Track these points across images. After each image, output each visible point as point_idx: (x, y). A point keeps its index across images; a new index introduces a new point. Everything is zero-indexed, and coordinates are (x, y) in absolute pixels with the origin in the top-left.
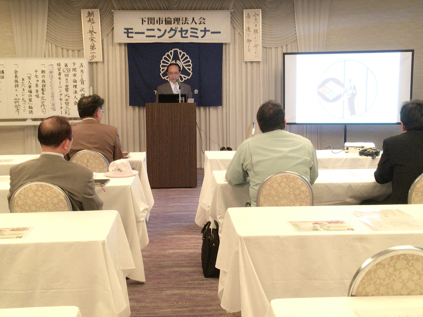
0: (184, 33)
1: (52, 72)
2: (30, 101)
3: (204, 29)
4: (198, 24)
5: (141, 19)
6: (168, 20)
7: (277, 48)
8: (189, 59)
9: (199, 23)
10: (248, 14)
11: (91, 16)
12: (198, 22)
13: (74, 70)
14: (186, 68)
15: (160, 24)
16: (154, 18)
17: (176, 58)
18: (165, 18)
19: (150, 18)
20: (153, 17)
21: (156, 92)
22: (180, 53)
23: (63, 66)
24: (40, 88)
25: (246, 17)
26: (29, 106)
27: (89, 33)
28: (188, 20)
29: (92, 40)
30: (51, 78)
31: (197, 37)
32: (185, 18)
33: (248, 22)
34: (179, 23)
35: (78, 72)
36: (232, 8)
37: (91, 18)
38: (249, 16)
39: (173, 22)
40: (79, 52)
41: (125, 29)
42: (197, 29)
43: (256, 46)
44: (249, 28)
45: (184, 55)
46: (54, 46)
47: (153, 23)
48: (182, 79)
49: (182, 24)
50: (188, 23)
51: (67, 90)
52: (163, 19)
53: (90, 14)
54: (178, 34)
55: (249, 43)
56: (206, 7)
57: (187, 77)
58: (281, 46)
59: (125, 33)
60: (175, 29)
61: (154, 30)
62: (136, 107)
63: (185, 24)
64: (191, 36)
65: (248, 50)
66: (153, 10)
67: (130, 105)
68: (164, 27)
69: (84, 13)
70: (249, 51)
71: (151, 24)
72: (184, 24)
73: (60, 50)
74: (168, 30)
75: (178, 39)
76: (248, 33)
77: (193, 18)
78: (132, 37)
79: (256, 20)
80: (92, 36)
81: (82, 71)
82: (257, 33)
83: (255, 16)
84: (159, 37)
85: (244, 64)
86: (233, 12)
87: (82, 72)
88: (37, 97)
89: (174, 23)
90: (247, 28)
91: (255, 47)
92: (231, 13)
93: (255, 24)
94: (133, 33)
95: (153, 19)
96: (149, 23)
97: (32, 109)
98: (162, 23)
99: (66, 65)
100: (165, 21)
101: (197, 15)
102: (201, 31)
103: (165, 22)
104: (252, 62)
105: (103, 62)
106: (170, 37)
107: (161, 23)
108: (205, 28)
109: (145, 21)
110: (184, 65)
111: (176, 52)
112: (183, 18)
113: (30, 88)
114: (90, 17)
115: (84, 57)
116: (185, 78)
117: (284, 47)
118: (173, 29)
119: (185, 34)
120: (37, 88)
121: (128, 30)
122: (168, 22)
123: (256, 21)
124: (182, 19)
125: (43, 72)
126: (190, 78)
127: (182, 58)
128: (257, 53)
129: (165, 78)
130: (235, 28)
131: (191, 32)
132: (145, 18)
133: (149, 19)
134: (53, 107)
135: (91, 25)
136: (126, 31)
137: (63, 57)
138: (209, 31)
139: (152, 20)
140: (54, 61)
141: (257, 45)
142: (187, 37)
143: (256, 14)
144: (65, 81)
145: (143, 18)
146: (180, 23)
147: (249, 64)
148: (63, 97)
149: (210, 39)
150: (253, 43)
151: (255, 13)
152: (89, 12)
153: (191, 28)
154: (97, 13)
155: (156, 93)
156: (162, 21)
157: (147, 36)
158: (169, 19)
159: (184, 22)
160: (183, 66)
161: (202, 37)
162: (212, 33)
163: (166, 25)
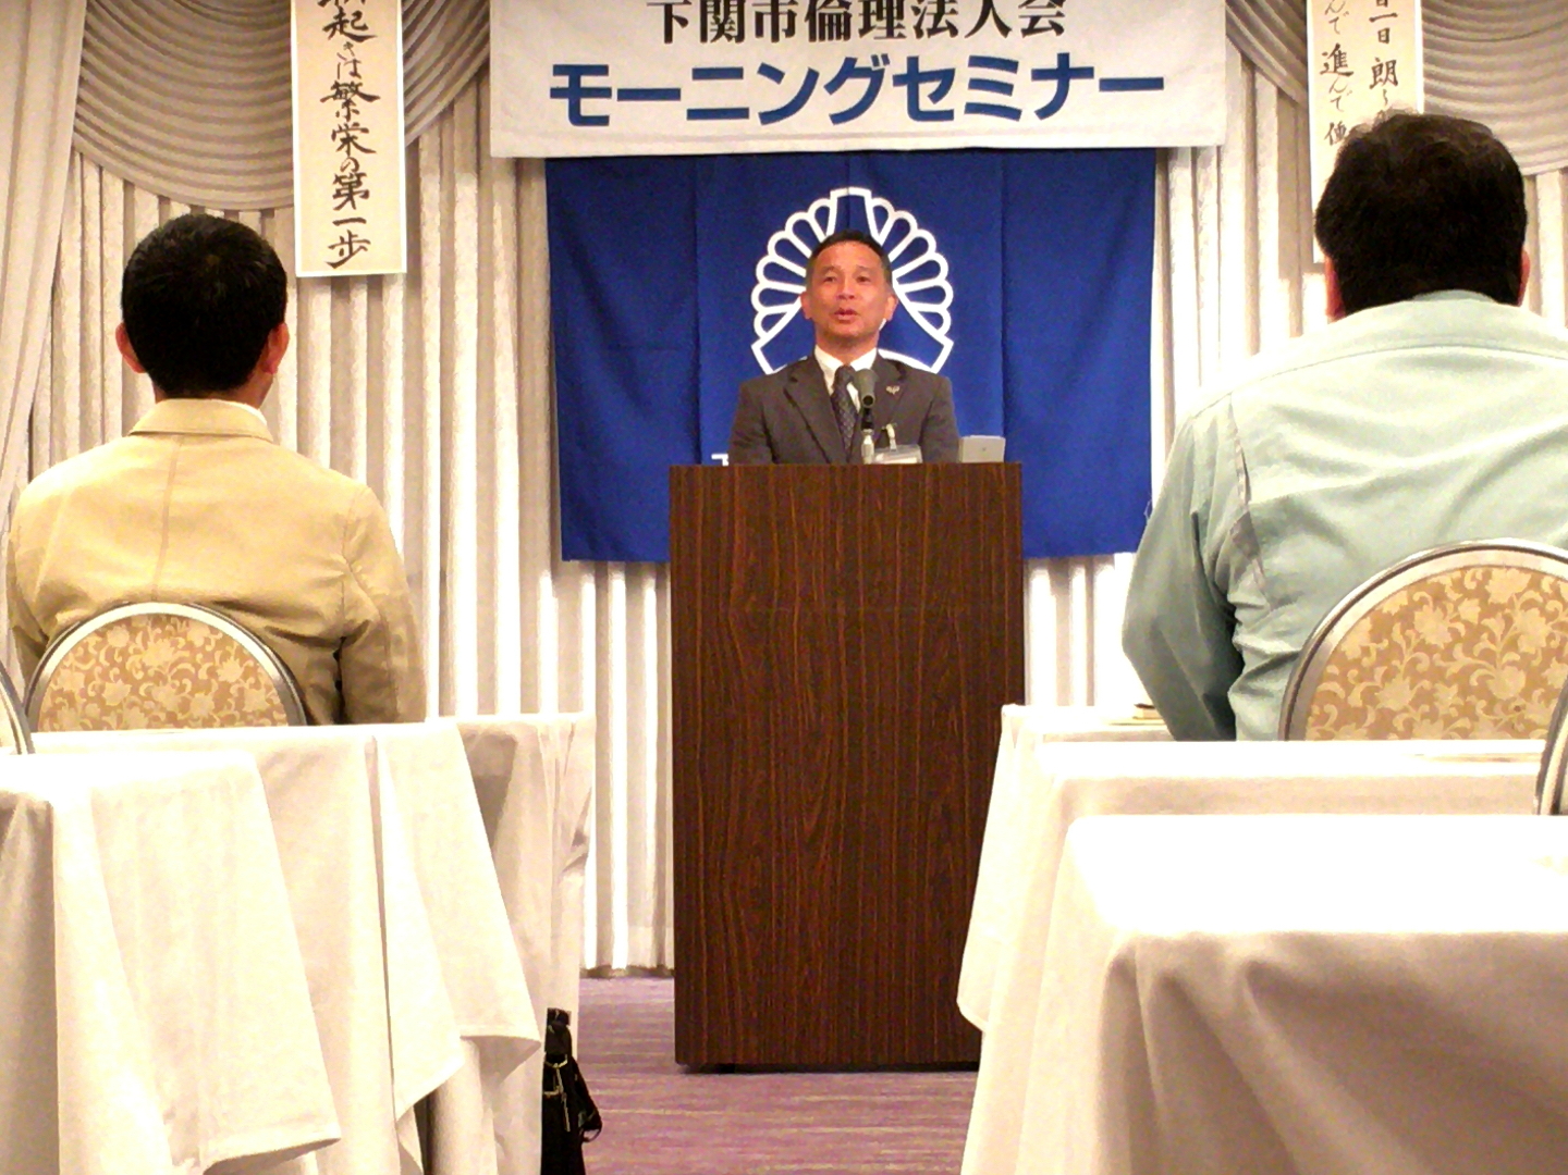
0: (927, 88)
3: (1053, 64)
4: (1016, 33)
5: (662, 8)
12: (1018, 23)
15: (775, 37)
16: (742, 4)
18: (808, 3)
19: (716, 4)
28: (953, 12)
29: (348, 141)
31: (1014, 114)
33: (1334, 16)
34: (896, 32)
37: (350, 9)
39: (857, 23)
40: (267, 220)
41: (559, 70)
42: (1011, 66)
46: (116, 189)
47: (735, 33)
49: (919, 33)
50: (954, 31)
52: (793, 8)
54: (893, 98)
59: (556, 93)
60: (874, 69)
61: (736, 73)
63: (932, 37)
64: (973, 108)
68: (800, 54)
74: (826, 76)
75: (889, 126)
76: (1332, 88)
78: (603, 121)
79: (1384, 1)
80: (348, 117)
84: (768, 117)
89: (867, 28)
90: (1325, 54)
93: (1381, 24)
95: (734, 8)
96: (711, 35)
98: (790, 32)
100: (811, 15)
102: (1039, 75)
106: (838, 118)
107: (782, 35)
108: (1064, 58)
109: (683, 22)
118: (858, 65)
119: (936, 96)
121: (579, 81)
122: (826, 24)
123: (1383, 10)
124: (915, 3)
130: (1256, 59)
131: (976, 84)
133: (710, 9)
135: (347, 54)
136: (563, 81)
138: (1087, 73)
139: (727, 11)
142: (947, 115)
146: (900, 26)
149: (1091, 123)
156: (791, 15)
157: (694, 114)
158: (834, 9)
159: (930, 25)
161: (1044, 113)
162: (1109, 85)
163: (813, 44)
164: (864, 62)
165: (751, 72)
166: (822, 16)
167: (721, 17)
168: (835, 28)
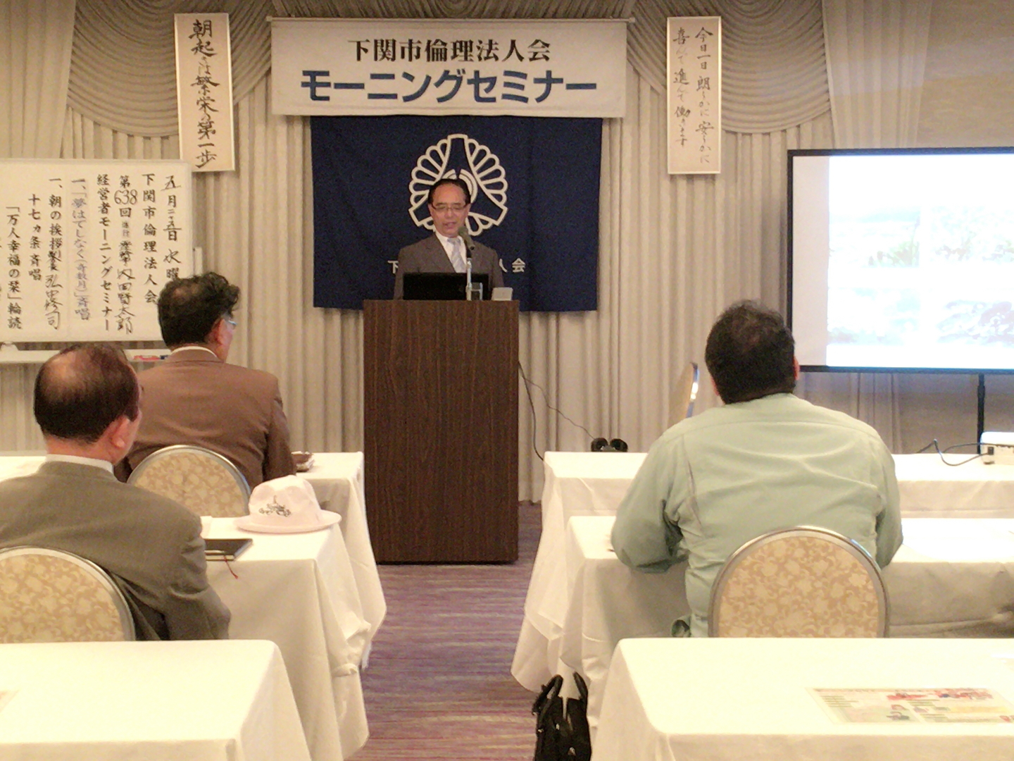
0: (483, 86)
1: (82, 200)
2: (14, 289)
3: (544, 76)
4: (526, 60)
5: (356, 44)
6: (435, 47)
7: (769, 134)
8: (497, 166)
9: (531, 55)
10: (682, 31)
11: (203, 35)
12: (527, 54)
13: (150, 195)
14: (489, 192)
15: (410, 59)
16: (394, 42)
17: (458, 160)
18: (426, 42)
19: (382, 41)
20: (390, 38)
21: (395, 266)
22: (472, 147)
23: (115, 185)
24: (43, 251)
25: (675, 40)
26: (11, 304)
27: (198, 84)
28: (497, 49)
29: (205, 105)
30: (79, 220)
31: (525, 100)
32: (488, 42)
33: (680, 55)
34: (469, 58)
35: (161, 204)
36: (633, 13)
37: (205, 39)
38: (682, 38)
39: (450, 53)
40: (165, 141)
41: (305, 73)
42: (524, 76)
43: (704, 128)
44: (682, 74)
45: (482, 154)
46: (90, 124)
47: (391, 57)
48: (475, 226)
49: (480, 59)
50: (496, 58)
51: (125, 256)
52: (419, 45)
53: (200, 30)
54: (467, 91)
55: (683, 120)
56: (553, 9)
57: (492, 222)
58: (784, 128)
59: (304, 84)
60: (458, 76)
61: (392, 77)
62: (334, 310)
63: (488, 61)
64: (505, 96)
65: (680, 142)
66: (391, 16)
67: (315, 305)
68: (422, 68)
69: (183, 26)
70: (683, 144)
71: (385, 59)
72: (486, 58)
73: (108, 135)
74: (436, 78)
75: (464, 103)
76: (679, 90)
77: (513, 42)
78: (327, 98)
79: (704, 48)
80: (205, 94)
81: (172, 200)
82: (706, 90)
83: (700, 36)
84: (407, 99)
85: (666, 184)
86: (634, 24)
87: (172, 204)
88: (35, 277)
89: (455, 56)
90: (676, 73)
91: (701, 132)
92: (628, 28)
93: (702, 60)
94: (328, 85)
95: (390, 45)
96: (379, 57)
97: (17, 315)
98: (418, 56)
99: (125, 183)
100: (428, 49)
101: (525, 33)
102: (538, 81)
103: (426, 54)
104: (690, 178)
105: (237, 172)
106: (441, 100)
107: (414, 58)
108: (549, 73)
109: (366, 51)
110: (482, 184)
111: (458, 144)
112: (481, 42)
113: (14, 249)
114: (200, 36)
115: (179, 157)
116: (485, 223)
117: (792, 133)
118: (450, 74)
119: (487, 90)
120: (36, 251)
121: (315, 79)
122: (435, 53)
123: (703, 53)
124: (478, 44)
125: (55, 201)
126: (502, 223)
127: (476, 163)
128: (706, 148)
129: (424, 222)
130: (641, 73)
131: (507, 85)
132: (368, 41)
133: (379, 44)
134: (83, 307)
135: (203, 62)
136: (308, 79)
137: (115, 156)
138: (560, 81)
139: (387, 46)
140: (90, 170)
141: (706, 126)
142: (493, 100)
143: (704, 32)
144: (121, 229)
145: (359, 40)
146: (471, 55)
147: (682, 184)
148: (112, 277)
149: (562, 105)
150: (693, 121)
151: (703, 29)
152: (197, 21)
153: (507, 73)
154: (222, 25)
155: (397, 269)
156: (419, 49)
157: (371, 96)
158: (439, 46)
159: (486, 55)
160: (479, 188)
161: (539, 100)
162: (570, 87)
163: (429, 63)
164: (453, 72)
165: (399, 76)
166: (433, 49)
167: (384, 48)
168: (439, 55)
